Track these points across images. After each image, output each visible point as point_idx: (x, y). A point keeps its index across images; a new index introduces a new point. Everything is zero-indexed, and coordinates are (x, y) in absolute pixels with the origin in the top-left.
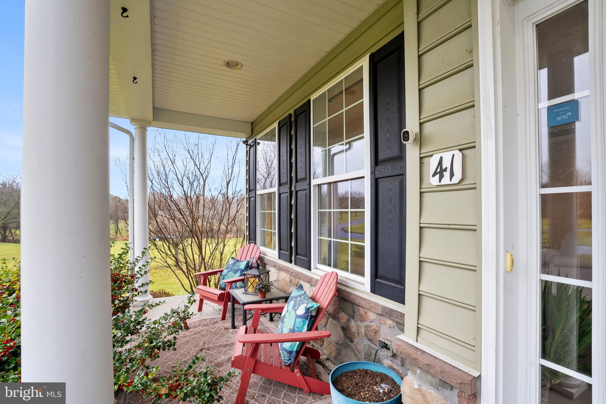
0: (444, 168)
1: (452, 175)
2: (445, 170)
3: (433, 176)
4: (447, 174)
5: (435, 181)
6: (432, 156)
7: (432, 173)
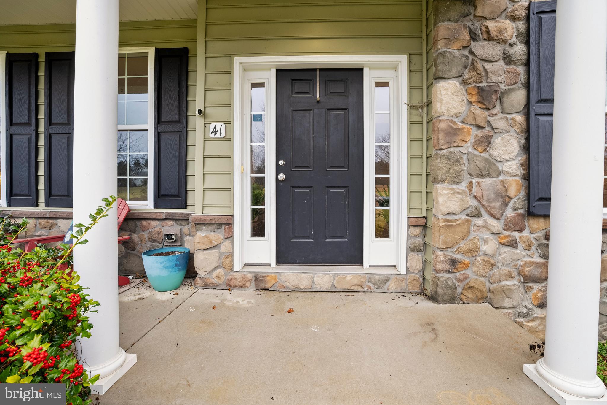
0: (217, 130)
1: (221, 134)
2: (218, 131)
3: (211, 133)
4: (218, 133)
5: (212, 135)
6: (211, 124)
7: (210, 132)
